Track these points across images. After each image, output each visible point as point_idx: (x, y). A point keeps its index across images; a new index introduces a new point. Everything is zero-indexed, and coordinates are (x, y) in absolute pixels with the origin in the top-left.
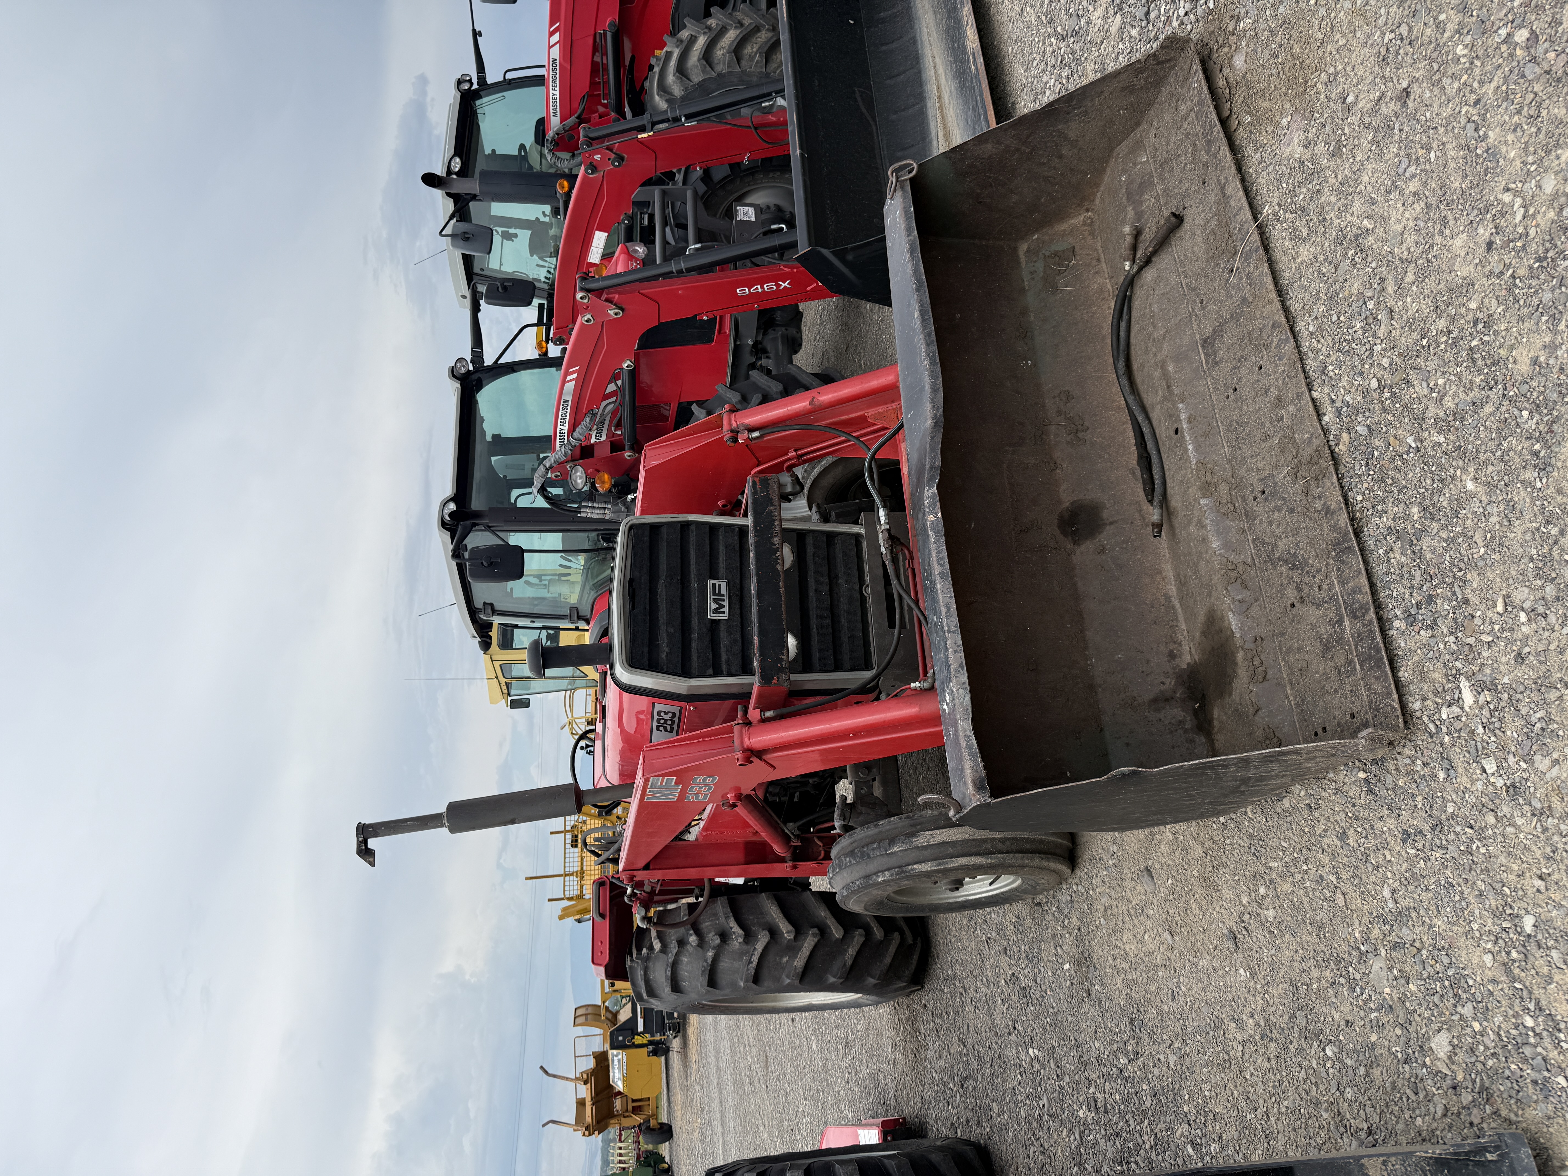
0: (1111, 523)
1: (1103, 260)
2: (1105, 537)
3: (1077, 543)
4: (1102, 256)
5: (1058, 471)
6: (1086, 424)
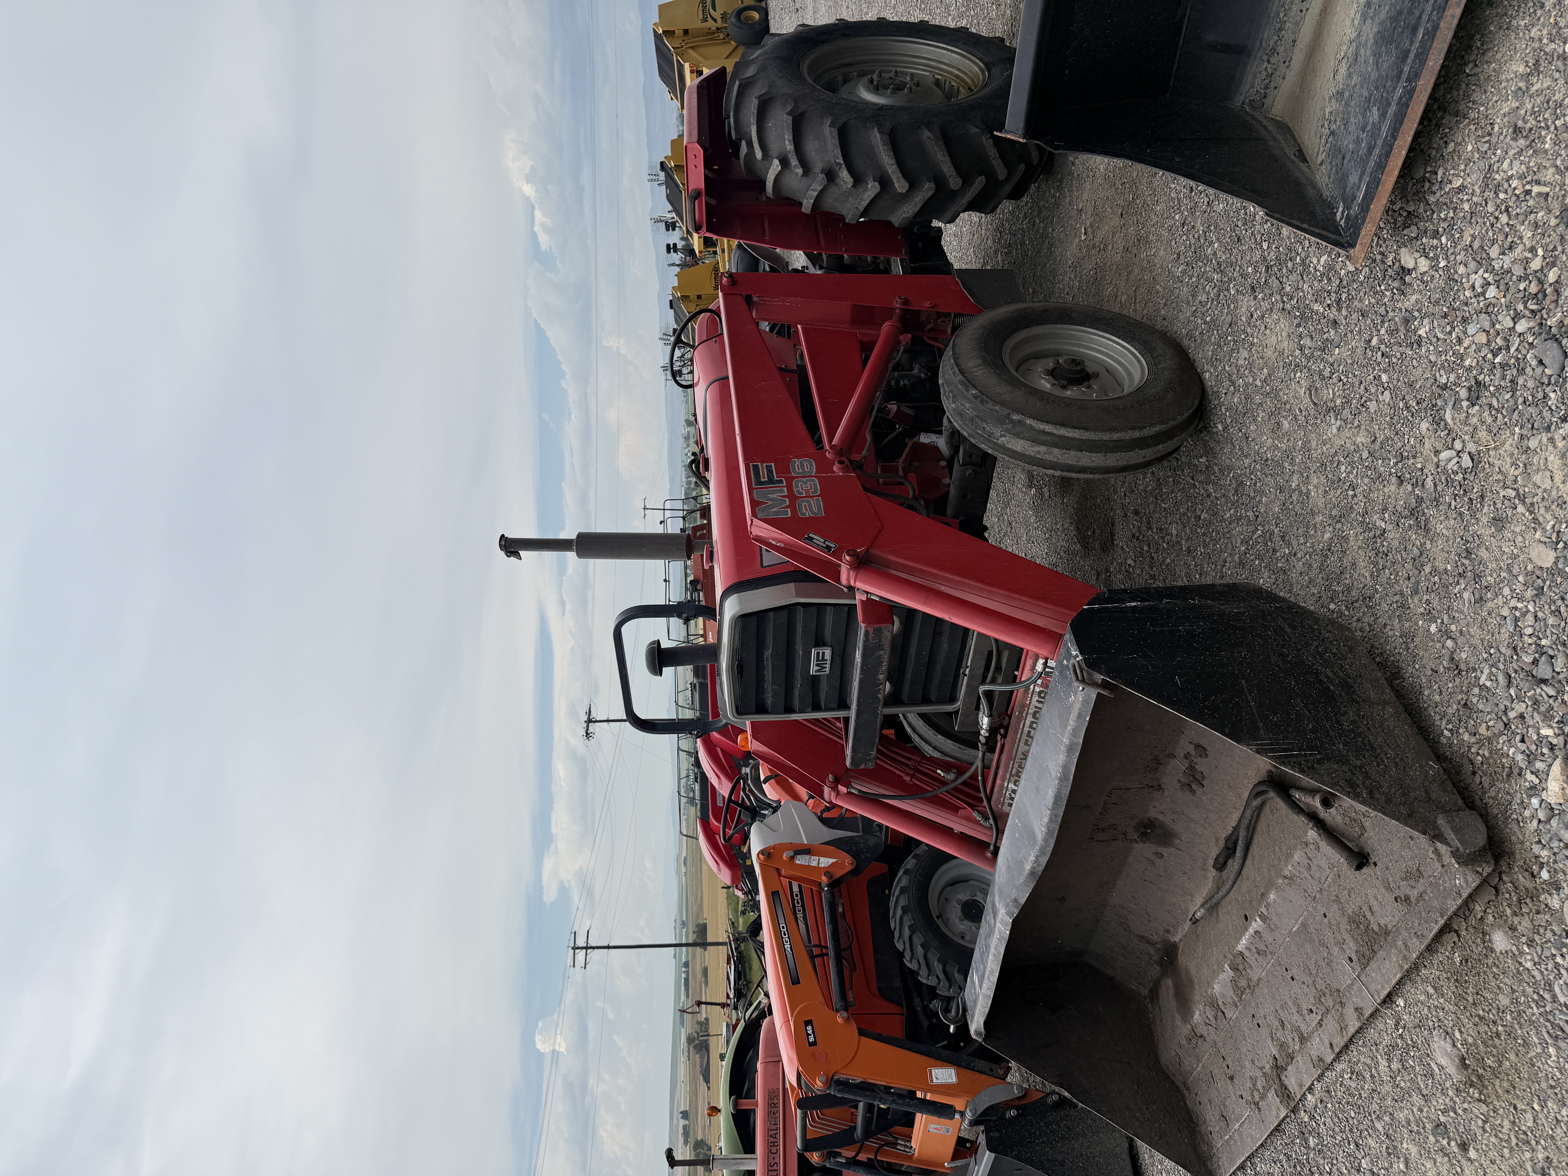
0: (1178, 849)
2: (1166, 851)
3: (1143, 840)
5: (1159, 793)
6: (1204, 783)
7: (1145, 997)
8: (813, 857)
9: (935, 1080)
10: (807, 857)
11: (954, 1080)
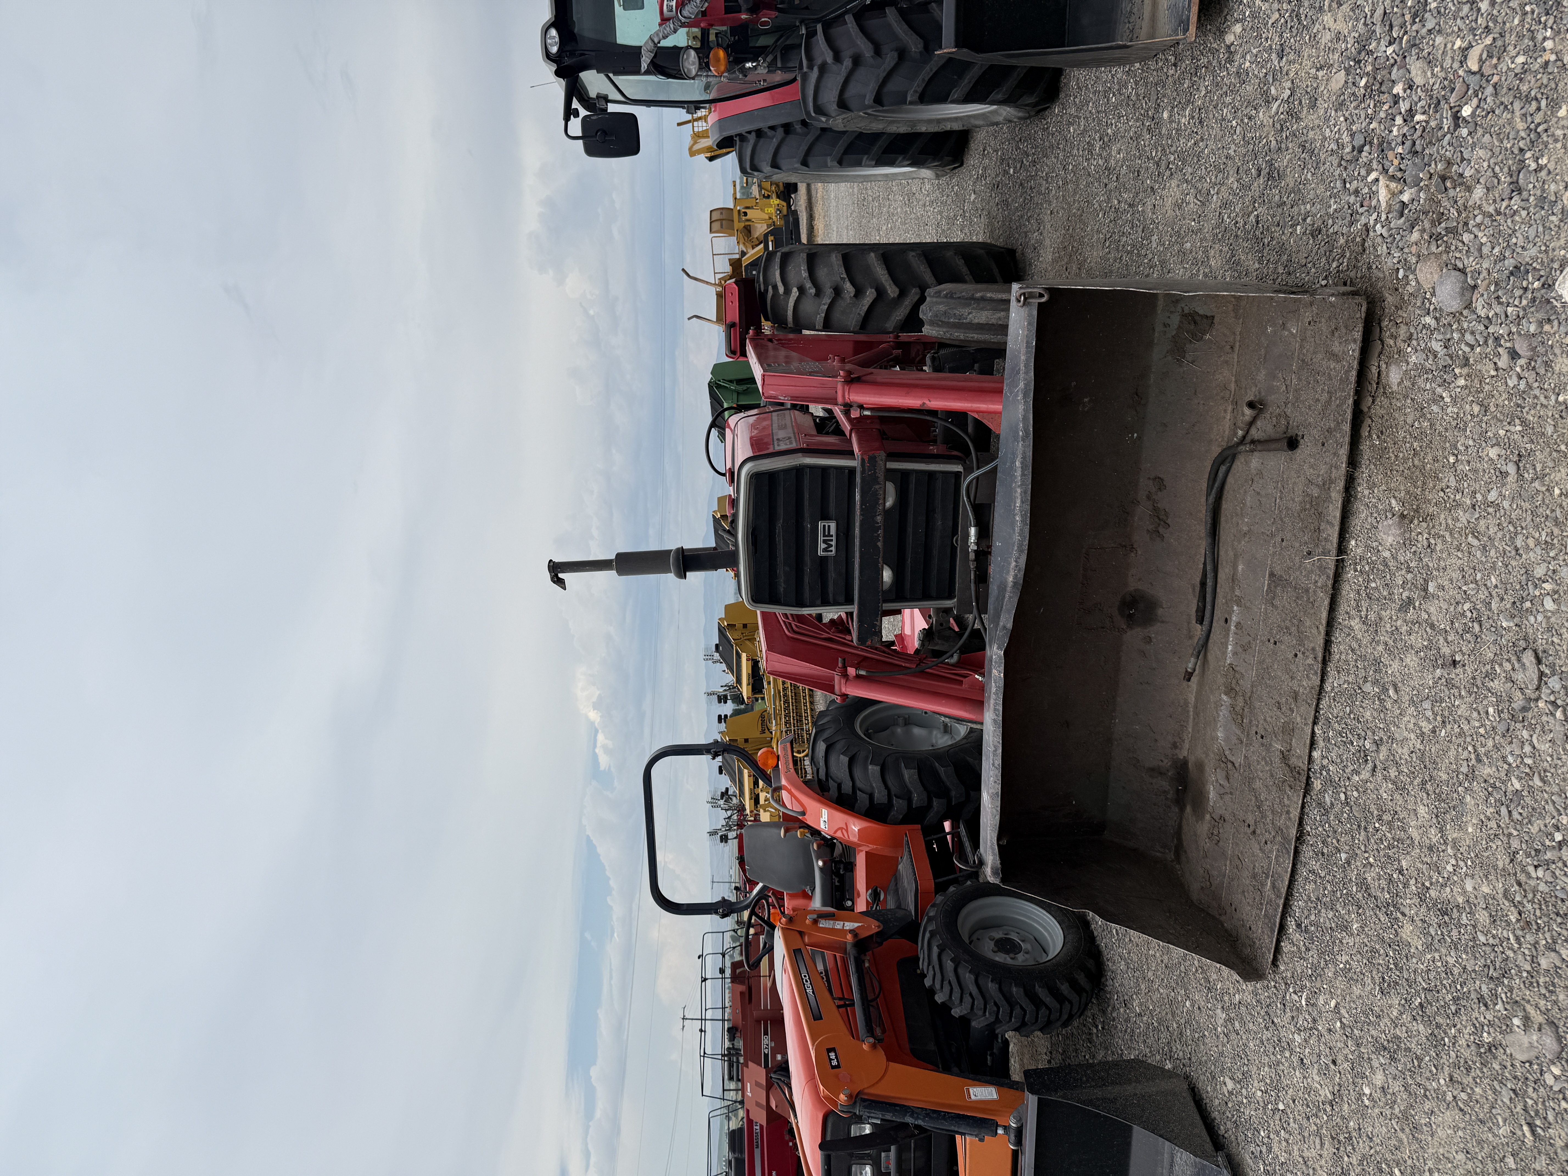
0: (1163, 622)
1: (1237, 348)
2: (1153, 631)
3: (1130, 627)
4: (1237, 344)
5: (1133, 555)
6: (1169, 521)
7: (1172, 861)
8: (837, 922)
9: (973, 1097)
10: (832, 922)
11: (995, 1096)
